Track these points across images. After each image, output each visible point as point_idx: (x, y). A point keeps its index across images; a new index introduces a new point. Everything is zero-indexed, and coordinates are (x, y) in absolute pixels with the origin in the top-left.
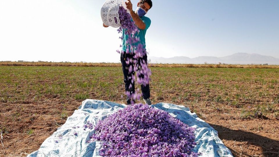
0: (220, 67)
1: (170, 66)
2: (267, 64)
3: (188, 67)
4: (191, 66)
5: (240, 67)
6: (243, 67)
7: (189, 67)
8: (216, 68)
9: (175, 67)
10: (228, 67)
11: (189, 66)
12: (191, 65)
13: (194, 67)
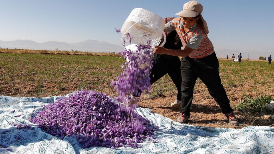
0: (77, 54)
1: (19, 52)
2: (115, 53)
3: (41, 53)
4: (45, 53)
5: (97, 55)
6: (99, 55)
7: (44, 54)
8: (73, 55)
9: (26, 53)
10: (86, 55)
11: (43, 52)
12: (46, 51)
13: (49, 54)
